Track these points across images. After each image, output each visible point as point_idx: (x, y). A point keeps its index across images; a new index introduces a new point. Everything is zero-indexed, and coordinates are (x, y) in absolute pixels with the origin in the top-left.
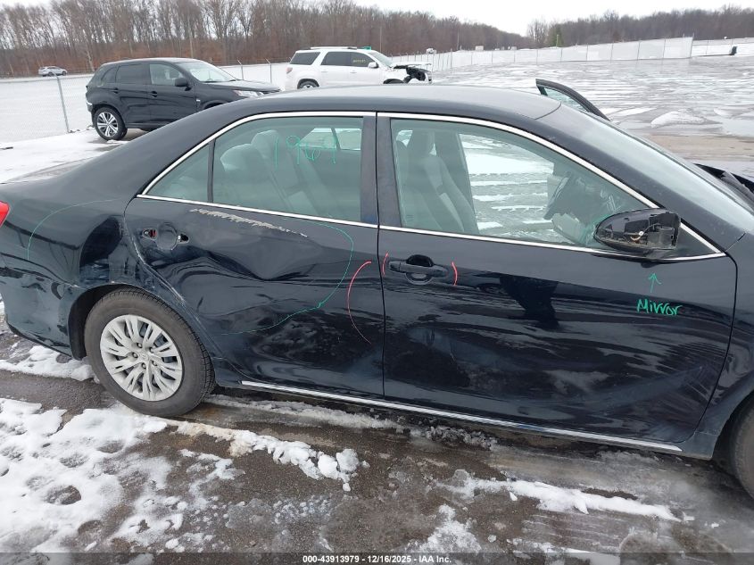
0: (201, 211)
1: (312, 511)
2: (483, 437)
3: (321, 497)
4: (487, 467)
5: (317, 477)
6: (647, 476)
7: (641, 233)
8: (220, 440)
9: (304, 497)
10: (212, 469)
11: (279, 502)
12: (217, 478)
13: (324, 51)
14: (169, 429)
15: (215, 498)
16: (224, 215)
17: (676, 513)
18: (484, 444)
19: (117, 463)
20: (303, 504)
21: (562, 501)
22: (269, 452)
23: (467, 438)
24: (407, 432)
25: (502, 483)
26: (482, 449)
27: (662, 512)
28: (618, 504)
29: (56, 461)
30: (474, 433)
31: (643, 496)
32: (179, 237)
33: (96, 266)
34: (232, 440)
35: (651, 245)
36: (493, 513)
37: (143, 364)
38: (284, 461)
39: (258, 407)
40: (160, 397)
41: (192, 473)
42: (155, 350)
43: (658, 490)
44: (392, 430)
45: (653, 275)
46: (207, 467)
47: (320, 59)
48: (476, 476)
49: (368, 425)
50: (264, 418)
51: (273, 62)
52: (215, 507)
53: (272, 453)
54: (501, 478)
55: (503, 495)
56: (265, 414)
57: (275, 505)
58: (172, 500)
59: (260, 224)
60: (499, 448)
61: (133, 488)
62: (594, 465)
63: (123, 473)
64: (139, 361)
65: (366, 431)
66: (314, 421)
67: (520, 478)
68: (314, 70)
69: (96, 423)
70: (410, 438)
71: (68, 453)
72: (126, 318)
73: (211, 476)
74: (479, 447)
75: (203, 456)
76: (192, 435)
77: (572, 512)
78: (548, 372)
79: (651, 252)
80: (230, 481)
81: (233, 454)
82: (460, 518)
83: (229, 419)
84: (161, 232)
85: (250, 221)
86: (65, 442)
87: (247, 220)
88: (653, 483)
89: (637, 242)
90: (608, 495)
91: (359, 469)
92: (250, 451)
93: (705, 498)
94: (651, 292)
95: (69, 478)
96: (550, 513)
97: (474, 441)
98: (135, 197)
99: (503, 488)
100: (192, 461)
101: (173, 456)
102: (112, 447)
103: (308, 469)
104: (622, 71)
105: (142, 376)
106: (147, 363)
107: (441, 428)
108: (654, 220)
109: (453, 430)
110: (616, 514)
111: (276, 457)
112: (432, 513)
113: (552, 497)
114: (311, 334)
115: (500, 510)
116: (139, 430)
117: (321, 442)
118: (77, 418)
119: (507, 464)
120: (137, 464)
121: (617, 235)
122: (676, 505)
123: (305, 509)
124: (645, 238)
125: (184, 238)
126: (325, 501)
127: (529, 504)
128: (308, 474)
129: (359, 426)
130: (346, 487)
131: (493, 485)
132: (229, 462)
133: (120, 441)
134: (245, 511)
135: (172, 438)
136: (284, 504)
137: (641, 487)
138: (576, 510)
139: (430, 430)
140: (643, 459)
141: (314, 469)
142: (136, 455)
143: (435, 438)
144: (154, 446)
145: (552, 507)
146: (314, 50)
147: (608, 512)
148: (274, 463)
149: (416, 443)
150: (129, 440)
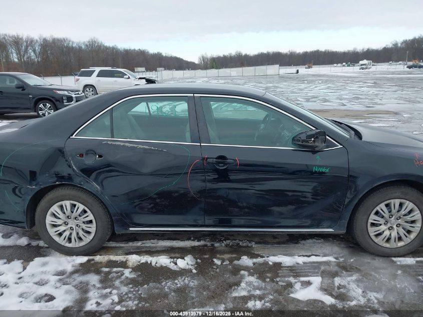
0: (108, 142)
1: (182, 283)
2: (248, 242)
3: (184, 277)
4: (254, 254)
5: (178, 269)
6: (321, 247)
7: (313, 139)
8: (120, 261)
9: (175, 278)
10: (123, 274)
11: (164, 283)
12: (127, 278)
13: (97, 70)
14: (89, 261)
15: (131, 286)
16: (122, 144)
17: (336, 258)
18: (250, 245)
19: (68, 280)
20: (176, 281)
21: (292, 261)
22: (149, 263)
23: (241, 243)
24: (213, 245)
25: (264, 259)
26: (249, 247)
27: (331, 259)
28: (313, 259)
29: (31, 284)
30: (244, 241)
31: (322, 255)
32: (97, 156)
33: (47, 175)
34: (127, 261)
35: (316, 144)
36: (264, 271)
37: (71, 227)
38: (158, 265)
39: (134, 245)
40: (82, 244)
41: (112, 278)
42: (80, 218)
43: (327, 252)
44: (206, 246)
45: (318, 156)
46: (119, 274)
47: (96, 74)
48: (251, 258)
49: (193, 245)
50: (139, 249)
51: (62, 75)
52: (132, 290)
53: (151, 263)
54: (262, 257)
55: (266, 263)
56: (138, 248)
57: (163, 284)
58: (108, 290)
59: (142, 147)
60: (257, 245)
61: (84, 289)
62: (299, 246)
63: (74, 283)
64: (69, 226)
65: (193, 248)
66: (165, 247)
67: (270, 256)
68: (93, 80)
69: (44, 264)
70: (215, 247)
71: (37, 279)
72: (63, 203)
73: (123, 277)
74: (248, 246)
75: (115, 269)
76: (104, 261)
77: (296, 265)
78: (270, 208)
79: (317, 147)
80: (135, 278)
81: (131, 266)
82: (251, 274)
83: (120, 252)
84: (87, 154)
85: (136, 146)
86: (31, 275)
87: (134, 145)
88: (324, 249)
89: (311, 143)
90: (309, 256)
91: (197, 263)
92: (139, 264)
93: (345, 252)
94: (318, 163)
95: (43, 290)
96: (288, 267)
97: (244, 244)
98: (69, 138)
99: (265, 260)
100: (109, 273)
101: (98, 272)
102: (61, 273)
103: (172, 266)
104: (250, 81)
105: (71, 234)
106: (74, 227)
107: (228, 241)
108: (317, 133)
109: (233, 241)
110: (314, 262)
111: (153, 264)
112: (238, 275)
113: (286, 260)
114: (150, 207)
115: (267, 269)
116: (73, 263)
117: (173, 255)
118: (31, 263)
119: (262, 251)
120: (80, 278)
121: (303, 141)
122: (335, 256)
123: (178, 283)
124: (314, 141)
125: (100, 156)
126: (187, 278)
127: (278, 265)
128: (173, 269)
129: (189, 246)
130: (194, 271)
131: (260, 260)
132: (130, 270)
133: (64, 270)
134: (148, 289)
135: (93, 265)
136: (167, 283)
137: (320, 251)
138: (298, 264)
139: (223, 242)
140: (317, 241)
141: (175, 266)
142: (77, 275)
143: (227, 245)
144: (85, 269)
145: (288, 264)
146: (91, 69)
147: (310, 263)
148: (153, 267)
149: (219, 249)
150: (69, 268)
